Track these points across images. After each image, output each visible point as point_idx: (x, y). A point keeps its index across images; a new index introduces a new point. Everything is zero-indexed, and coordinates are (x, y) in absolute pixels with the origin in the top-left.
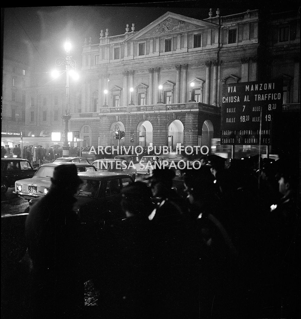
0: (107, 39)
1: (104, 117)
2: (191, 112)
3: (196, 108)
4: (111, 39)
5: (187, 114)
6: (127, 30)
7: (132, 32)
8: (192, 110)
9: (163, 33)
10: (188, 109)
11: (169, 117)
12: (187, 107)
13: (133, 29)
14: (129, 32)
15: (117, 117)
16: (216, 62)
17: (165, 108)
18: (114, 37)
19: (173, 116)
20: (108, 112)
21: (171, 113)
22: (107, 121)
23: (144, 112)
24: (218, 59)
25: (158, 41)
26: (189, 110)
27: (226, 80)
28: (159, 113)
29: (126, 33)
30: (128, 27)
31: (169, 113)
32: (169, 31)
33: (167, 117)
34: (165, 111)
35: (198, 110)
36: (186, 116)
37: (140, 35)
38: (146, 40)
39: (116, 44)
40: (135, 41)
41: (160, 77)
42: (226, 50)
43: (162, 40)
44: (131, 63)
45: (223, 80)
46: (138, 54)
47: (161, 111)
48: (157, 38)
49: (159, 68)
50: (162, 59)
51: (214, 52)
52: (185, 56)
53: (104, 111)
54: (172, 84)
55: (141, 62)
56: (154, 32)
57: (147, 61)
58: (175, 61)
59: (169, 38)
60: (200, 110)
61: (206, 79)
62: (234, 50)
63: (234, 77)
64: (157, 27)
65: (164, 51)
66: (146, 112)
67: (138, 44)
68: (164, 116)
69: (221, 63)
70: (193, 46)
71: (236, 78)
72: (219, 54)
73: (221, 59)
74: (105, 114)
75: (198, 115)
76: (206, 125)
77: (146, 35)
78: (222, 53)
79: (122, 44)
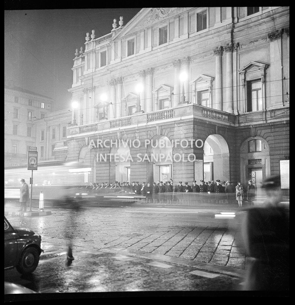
0: (92, 43)
1: (72, 141)
2: (182, 121)
3: (189, 114)
4: (98, 42)
5: (176, 125)
6: (114, 26)
7: (120, 27)
8: (183, 118)
9: (157, 21)
10: (178, 116)
12: (176, 114)
13: (121, 23)
14: (116, 28)
15: (87, 139)
16: (229, 46)
17: (146, 120)
18: (100, 39)
19: (156, 130)
20: (76, 133)
21: (153, 126)
22: (76, 146)
24: (232, 41)
25: (150, 32)
26: (179, 119)
27: (246, 71)
28: (137, 128)
29: (113, 30)
30: (116, 23)
31: (150, 126)
32: (164, 16)
33: (149, 132)
35: (192, 116)
36: (176, 129)
37: (129, 30)
38: (136, 33)
39: (102, 48)
40: (123, 37)
41: (154, 81)
42: (243, 25)
43: (155, 29)
44: (118, 67)
45: (240, 72)
46: (127, 55)
47: (140, 125)
48: (148, 29)
49: (152, 68)
50: (155, 55)
51: (226, 31)
52: (184, 45)
53: (73, 132)
54: (169, 88)
55: (130, 64)
56: (146, 22)
57: (137, 61)
58: (172, 56)
59: (164, 25)
60: (196, 117)
61: (216, 73)
62: (257, 23)
63: (258, 64)
64: (149, 15)
65: (158, 44)
66: (122, 128)
67: (127, 42)
68: (144, 131)
69: (238, 47)
70: (196, 30)
71: (261, 65)
72: (234, 34)
73: (236, 40)
74: (73, 136)
75: (192, 126)
76: (217, 143)
77: (136, 28)
78: (238, 31)
79: (108, 46)
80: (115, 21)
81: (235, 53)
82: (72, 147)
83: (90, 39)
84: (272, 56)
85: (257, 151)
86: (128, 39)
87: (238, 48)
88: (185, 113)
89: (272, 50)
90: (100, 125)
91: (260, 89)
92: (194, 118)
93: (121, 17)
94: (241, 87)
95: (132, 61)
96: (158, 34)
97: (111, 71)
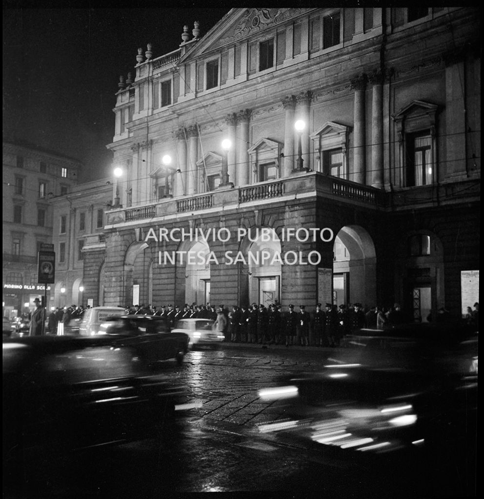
0: (148, 66)
1: (114, 234)
2: (298, 202)
3: (310, 190)
4: (156, 65)
5: (287, 209)
6: (184, 37)
7: (194, 40)
8: (299, 196)
9: (256, 30)
10: (291, 193)
11: (247, 221)
12: (287, 190)
13: (195, 33)
14: (187, 41)
15: (137, 231)
16: (377, 73)
17: (237, 198)
18: (161, 59)
19: (254, 216)
20: (121, 221)
21: (250, 209)
22: (120, 243)
24: (382, 65)
25: (244, 48)
26: (292, 197)
27: (405, 117)
28: (222, 214)
29: (183, 44)
30: (187, 32)
31: (245, 210)
32: (269, 21)
33: (242, 220)
34: (235, 206)
35: (314, 194)
36: (287, 215)
37: (209, 44)
38: (220, 51)
39: (164, 74)
40: (200, 57)
41: (250, 132)
42: (401, 38)
43: (253, 44)
44: (191, 108)
45: (396, 118)
46: (205, 87)
47: (227, 208)
48: (241, 42)
49: (247, 110)
50: (253, 88)
51: (371, 49)
52: (302, 72)
53: (114, 218)
54: (275, 145)
55: (211, 101)
56: (237, 32)
57: (223, 98)
58: (280, 89)
59: (269, 37)
60: (321, 195)
61: (355, 119)
62: (424, 34)
63: (425, 105)
64: (243, 20)
65: (258, 69)
66: (196, 213)
67: (205, 65)
68: (234, 219)
69: (392, 75)
70: (321, 46)
71: (430, 106)
72: (385, 53)
73: (391, 62)
74: (115, 226)
75: (314, 210)
76: (356, 240)
77: (221, 40)
78: (393, 48)
79: (174, 71)
80: (185, 28)
81: (387, 86)
82: (114, 244)
83: (144, 59)
84: (449, 91)
85: (423, 254)
86: (206, 61)
87: (393, 77)
88: (303, 188)
89: (449, 81)
90: (160, 208)
91: (428, 147)
92: (317, 197)
93: (195, 22)
94: (397, 145)
95: (214, 97)
96: (258, 52)
97: (179, 115)
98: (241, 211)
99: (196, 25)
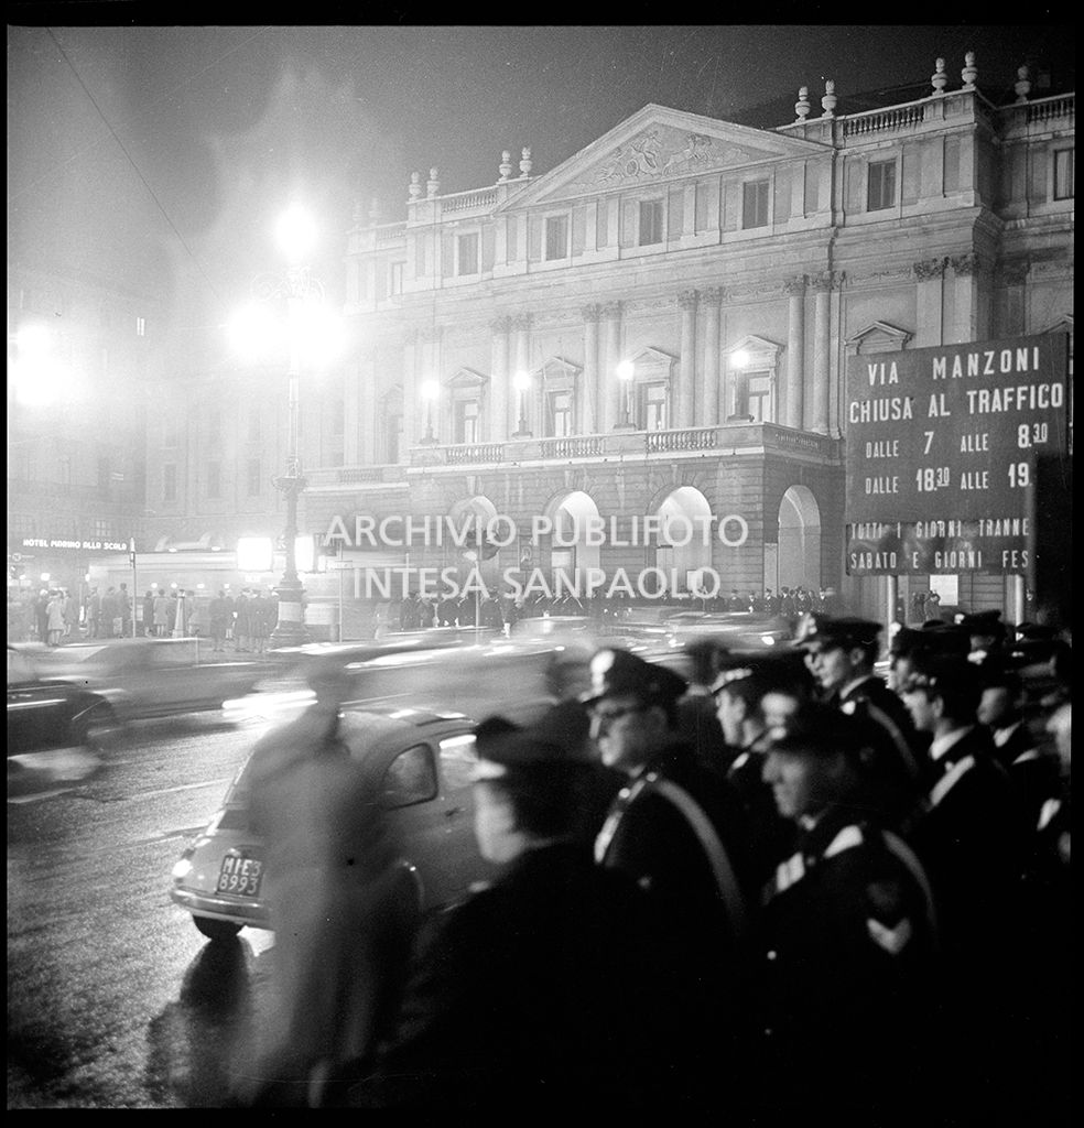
0: (432, 204)
2: (738, 459)
3: (755, 443)
4: (449, 206)
5: (721, 465)
6: (504, 170)
7: (523, 177)
8: (739, 451)
9: (632, 180)
10: (727, 446)
11: (659, 478)
12: (721, 441)
13: (525, 166)
14: (510, 177)
15: (471, 480)
16: (824, 276)
17: (643, 446)
18: (458, 197)
19: (672, 472)
20: (438, 463)
21: (665, 463)
23: (566, 462)
24: (830, 266)
25: (613, 206)
26: (729, 452)
27: (862, 341)
28: (620, 465)
29: (502, 181)
30: (509, 162)
31: (657, 464)
32: (654, 171)
33: (652, 475)
34: (642, 457)
35: (761, 450)
36: (721, 474)
37: (549, 189)
38: (571, 203)
39: (464, 223)
40: (534, 208)
42: (858, 234)
43: (627, 202)
44: (521, 286)
45: (849, 342)
46: (544, 256)
47: (627, 458)
48: (609, 197)
49: (620, 303)
50: (630, 270)
51: (817, 242)
52: (709, 258)
53: (424, 458)
54: (666, 359)
55: (555, 281)
56: (600, 177)
57: (577, 278)
58: (676, 278)
59: (659, 195)
60: (770, 451)
61: (790, 338)
62: (888, 234)
63: (887, 328)
64: (610, 160)
65: (637, 242)
66: (575, 461)
67: (544, 222)
68: (640, 474)
69: (842, 281)
70: (740, 223)
72: (834, 248)
73: (841, 265)
74: (428, 470)
75: (761, 470)
76: (793, 503)
77: (572, 186)
78: (845, 245)
79: (484, 221)
80: (506, 156)
81: (835, 295)
83: (424, 193)
84: (921, 314)
86: (547, 214)
87: (844, 284)
88: (745, 441)
89: (921, 301)
90: (511, 449)
92: (767, 454)
93: (525, 149)
95: (564, 276)
96: (638, 215)
97: (495, 294)
98: (650, 464)
99: (526, 153)
